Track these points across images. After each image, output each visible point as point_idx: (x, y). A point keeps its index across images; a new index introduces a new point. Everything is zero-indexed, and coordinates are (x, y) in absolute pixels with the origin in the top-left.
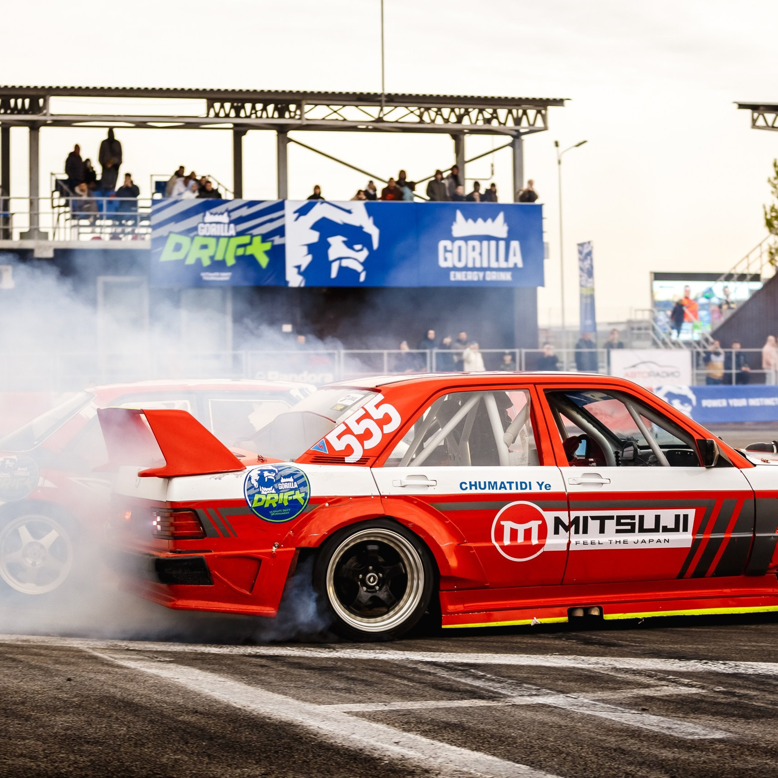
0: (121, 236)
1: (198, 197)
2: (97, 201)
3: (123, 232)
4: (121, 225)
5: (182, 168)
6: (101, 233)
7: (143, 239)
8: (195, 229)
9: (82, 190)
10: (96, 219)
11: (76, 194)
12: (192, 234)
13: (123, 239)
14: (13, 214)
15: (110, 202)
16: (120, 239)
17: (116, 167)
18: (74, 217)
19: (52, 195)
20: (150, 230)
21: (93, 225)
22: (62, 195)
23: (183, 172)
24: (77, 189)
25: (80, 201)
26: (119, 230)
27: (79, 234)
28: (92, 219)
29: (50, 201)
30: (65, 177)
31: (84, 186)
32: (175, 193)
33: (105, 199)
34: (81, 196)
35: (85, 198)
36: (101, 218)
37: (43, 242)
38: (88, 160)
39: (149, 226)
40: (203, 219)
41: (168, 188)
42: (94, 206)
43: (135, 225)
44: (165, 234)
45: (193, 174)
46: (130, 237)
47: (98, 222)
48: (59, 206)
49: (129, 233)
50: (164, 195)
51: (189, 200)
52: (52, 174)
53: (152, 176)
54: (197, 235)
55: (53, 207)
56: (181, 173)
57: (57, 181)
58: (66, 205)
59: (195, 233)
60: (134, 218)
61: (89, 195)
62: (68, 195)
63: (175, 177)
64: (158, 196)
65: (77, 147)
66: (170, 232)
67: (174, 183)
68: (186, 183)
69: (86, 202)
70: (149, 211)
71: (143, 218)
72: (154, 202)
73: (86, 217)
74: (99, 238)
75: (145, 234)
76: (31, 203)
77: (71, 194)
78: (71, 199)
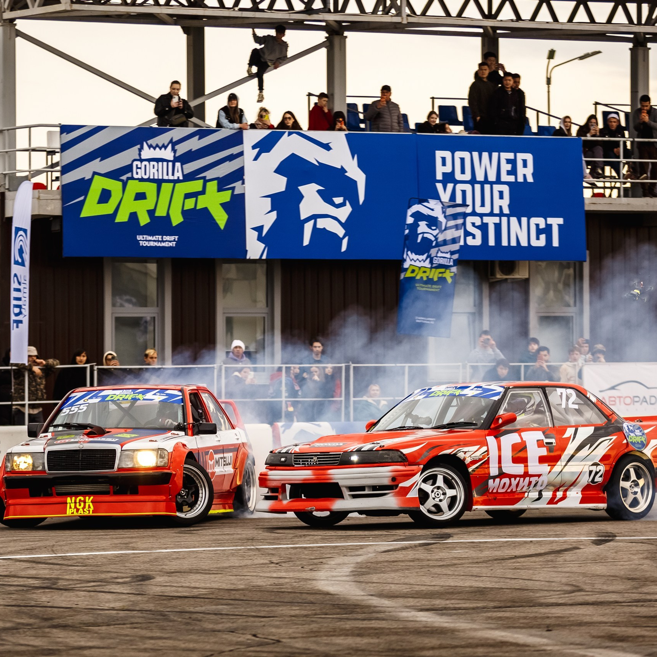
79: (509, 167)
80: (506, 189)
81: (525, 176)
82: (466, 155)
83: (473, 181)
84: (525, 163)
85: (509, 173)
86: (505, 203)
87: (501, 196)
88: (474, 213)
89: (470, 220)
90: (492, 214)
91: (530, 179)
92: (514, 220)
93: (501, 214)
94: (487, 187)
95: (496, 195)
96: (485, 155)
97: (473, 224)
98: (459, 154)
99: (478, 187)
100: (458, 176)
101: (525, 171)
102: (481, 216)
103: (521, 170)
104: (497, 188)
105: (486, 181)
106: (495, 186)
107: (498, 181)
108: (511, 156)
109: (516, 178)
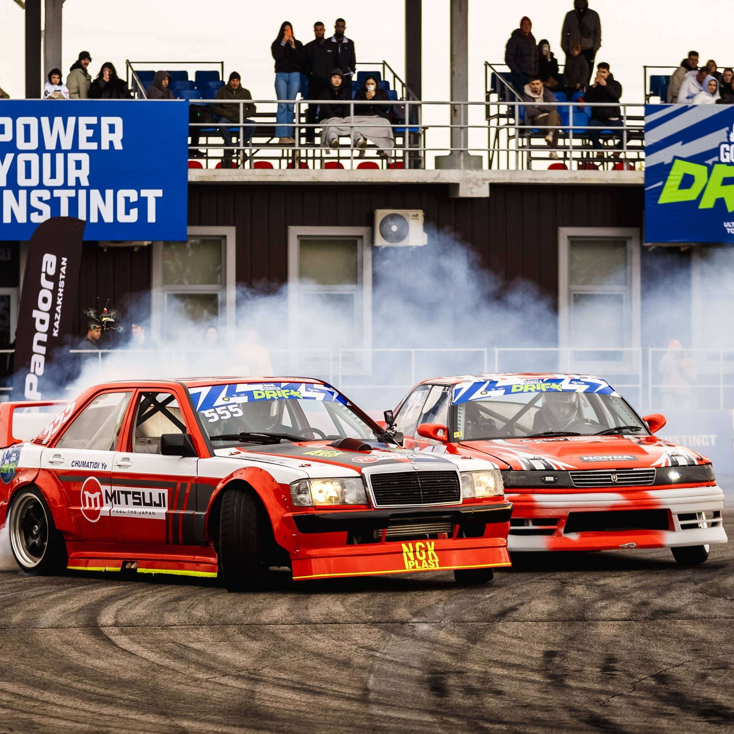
0: (597, 163)
1: (718, 102)
2: (559, 108)
3: (601, 158)
4: (597, 146)
5: (694, 54)
6: (565, 158)
7: (632, 168)
8: (716, 152)
9: (535, 91)
10: (557, 135)
11: (525, 97)
12: (710, 162)
13: (601, 168)
14: (425, 128)
15: (578, 110)
16: (596, 168)
17: (591, 54)
18: (522, 133)
19: (488, 98)
20: (642, 155)
21: (552, 145)
22: (503, 98)
23: (697, 61)
24: (527, 90)
25: (533, 106)
26: (593, 153)
27: (530, 159)
28: (550, 138)
29: (484, 107)
30: (507, 70)
31: (538, 84)
32: (683, 95)
33: (571, 105)
34: (534, 100)
35: (539, 102)
36: (565, 136)
37: (473, 173)
38: (544, 42)
39: (642, 148)
40: (728, 137)
41: (671, 89)
42: (555, 114)
43: (620, 146)
44: (668, 161)
45: (711, 63)
46: (611, 165)
47: (560, 142)
48: (499, 116)
49: (609, 159)
50: (664, 98)
51: (706, 107)
52: (487, 64)
53: (645, 67)
54: (720, 162)
55: (488, 117)
56: (691, 62)
57: (493, 75)
58: (510, 114)
59: (716, 159)
60: (618, 134)
61: (545, 99)
62: (513, 99)
63: (683, 69)
64: (655, 100)
65: (526, 22)
66: (676, 158)
67: (682, 80)
68: (700, 80)
69: (542, 110)
70: (642, 123)
71: (631, 136)
72: (650, 109)
73: (542, 134)
74: (563, 167)
75: (634, 161)
76: (454, 111)
77: (517, 96)
78: (516, 104)
79: (90, 133)
80: (85, 159)
81: (111, 143)
82: (32, 121)
83: (41, 150)
84: (112, 129)
85: (89, 140)
86: (84, 174)
87: (78, 165)
88: (41, 186)
89: (35, 194)
90: (65, 186)
91: (118, 146)
92: (95, 194)
93: (78, 186)
94: (60, 157)
95: (72, 165)
96: (58, 121)
97: (40, 199)
98: (21, 121)
99: (47, 157)
100: (21, 144)
101: (112, 137)
102: (51, 189)
103: (106, 137)
104: (72, 157)
105: (58, 148)
106: (70, 155)
107: (75, 149)
108: (93, 120)
109: (99, 145)
